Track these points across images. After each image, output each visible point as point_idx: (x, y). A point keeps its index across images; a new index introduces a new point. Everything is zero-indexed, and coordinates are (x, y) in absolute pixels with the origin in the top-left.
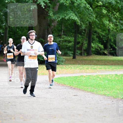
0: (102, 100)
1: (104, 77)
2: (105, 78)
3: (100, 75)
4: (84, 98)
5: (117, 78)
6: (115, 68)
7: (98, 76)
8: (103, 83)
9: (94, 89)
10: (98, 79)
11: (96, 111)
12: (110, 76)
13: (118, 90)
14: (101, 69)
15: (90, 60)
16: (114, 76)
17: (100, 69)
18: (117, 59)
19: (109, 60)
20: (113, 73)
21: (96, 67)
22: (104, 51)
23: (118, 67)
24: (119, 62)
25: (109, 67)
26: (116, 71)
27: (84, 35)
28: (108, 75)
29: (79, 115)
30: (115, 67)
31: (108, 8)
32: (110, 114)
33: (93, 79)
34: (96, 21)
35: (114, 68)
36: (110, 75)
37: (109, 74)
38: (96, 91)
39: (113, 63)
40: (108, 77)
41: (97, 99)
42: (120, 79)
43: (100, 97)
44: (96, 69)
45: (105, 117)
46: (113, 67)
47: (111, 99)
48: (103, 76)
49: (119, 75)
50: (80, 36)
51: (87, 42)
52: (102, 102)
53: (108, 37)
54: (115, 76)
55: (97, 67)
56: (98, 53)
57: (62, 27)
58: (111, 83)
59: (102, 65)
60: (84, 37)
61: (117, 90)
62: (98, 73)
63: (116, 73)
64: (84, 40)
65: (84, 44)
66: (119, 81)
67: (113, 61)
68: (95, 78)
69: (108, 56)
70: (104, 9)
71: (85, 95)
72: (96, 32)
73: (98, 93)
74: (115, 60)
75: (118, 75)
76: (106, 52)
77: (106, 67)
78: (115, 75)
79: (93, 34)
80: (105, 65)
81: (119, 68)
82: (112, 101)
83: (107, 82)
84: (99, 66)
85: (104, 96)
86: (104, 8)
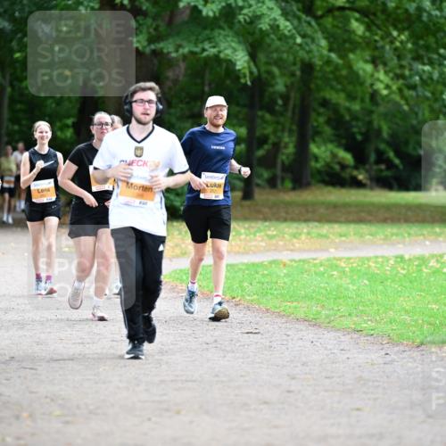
0: (347, 348)
1: (355, 265)
2: (360, 271)
3: (340, 259)
4: (285, 343)
5: (404, 269)
6: (397, 235)
7: (335, 262)
8: (350, 286)
9: (319, 309)
10: (335, 273)
11: (326, 391)
12: (376, 262)
13: (407, 312)
14: (343, 239)
15: (305, 205)
16: (392, 262)
17: (341, 236)
18: (403, 202)
19: (373, 204)
20: (389, 252)
21: (325, 229)
22: (355, 173)
23: (408, 229)
24: (409, 213)
25: (373, 228)
26: (399, 243)
27: (282, 114)
28: (369, 259)
29: (266, 403)
30: (395, 230)
31: (372, 17)
32: (375, 399)
33: (316, 273)
34: (329, 57)
35: (392, 235)
36: (377, 257)
37: (372, 255)
38: (327, 316)
39: (387, 215)
40: (369, 267)
41: (329, 347)
42: (414, 275)
43: (343, 338)
44: (326, 237)
45: (358, 409)
46: (389, 230)
47: (382, 344)
48: (352, 261)
49: (410, 260)
50: (268, 116)
51: (294, 139)
52: (347, 356)
53: (370, 123)
54: (395, 261)
55: (331, 231)
56: (335, 178)
57: (203, 84)
58: (381, 287)
59: (348, 221)
60: (282, 119)
61: (403, 313)
62: (332, 250)
63: (400, 250)
64: (283, 130)
65: (282, 145)
66: (411, 282)
67: (388, 207)
68: (322, 269)
69: (372, 189)
70: (357, 20)
71: (288, 333)
72: (325, 103)
73: (332, 324)
74: (397, 206)
75: (407, 257)
76: (361, 177)
77: (364, 228)
78: (397, 257)
79: (314, 110)
80: (360, 221)
81: (409, 234)
82: (383, 352)
83: (367, 282)
84: (337, 228)
85: (356, 336)
86: (357, 15)
